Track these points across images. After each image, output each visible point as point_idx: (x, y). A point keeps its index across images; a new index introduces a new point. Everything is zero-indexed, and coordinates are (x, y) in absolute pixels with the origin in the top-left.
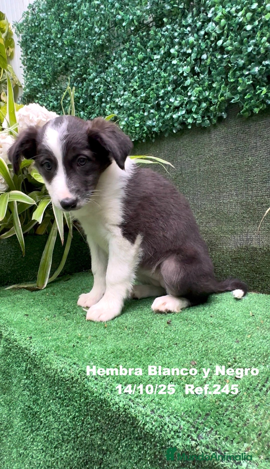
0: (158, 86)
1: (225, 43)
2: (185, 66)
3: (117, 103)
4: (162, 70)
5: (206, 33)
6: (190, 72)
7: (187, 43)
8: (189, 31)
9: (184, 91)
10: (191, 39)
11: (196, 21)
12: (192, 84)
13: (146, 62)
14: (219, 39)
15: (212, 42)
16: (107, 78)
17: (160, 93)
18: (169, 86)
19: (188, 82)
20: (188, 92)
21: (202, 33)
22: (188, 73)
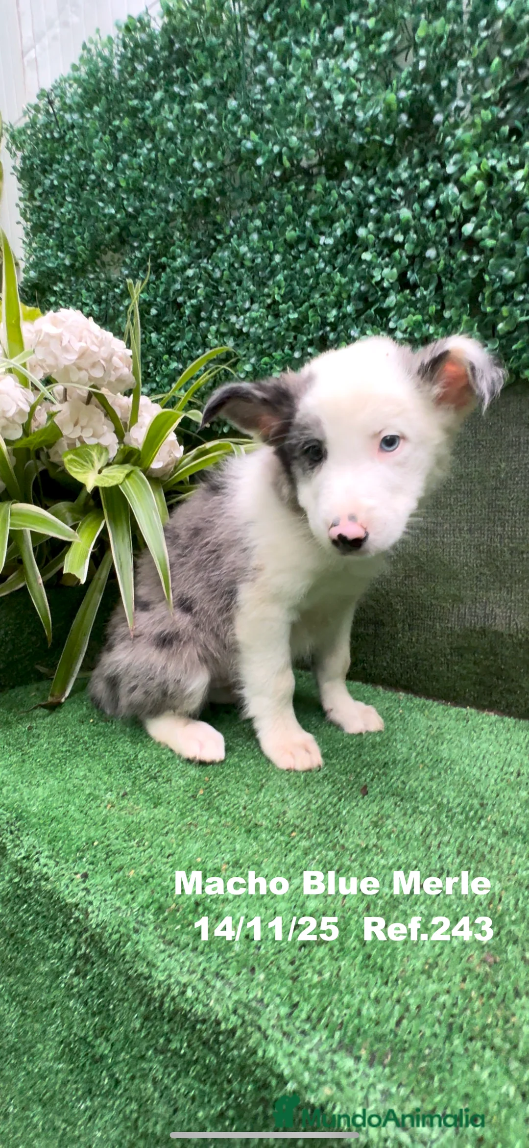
0: (325, 301)
1: (479, 231)
2: (387, 266)
3: (234, 324)
4: (334, 268)
5: (438, 205)
6: (397, 280)
7: (397, 220)
8: (400, 196)
9: (382, 319)
10: (405, 213)
11: (417, 177)
12: (399, 306)
13: (302, 247)
14: (467, 220)
15: (450, 225)
16: (213, 270)
17: (328, 315)
18: (349, 303)
19: (392, 300)
20: (389, 320)
21: (431, 203)
22: (392, 284)
